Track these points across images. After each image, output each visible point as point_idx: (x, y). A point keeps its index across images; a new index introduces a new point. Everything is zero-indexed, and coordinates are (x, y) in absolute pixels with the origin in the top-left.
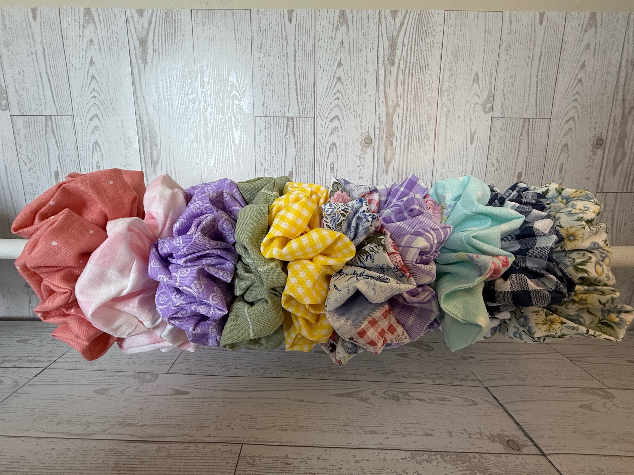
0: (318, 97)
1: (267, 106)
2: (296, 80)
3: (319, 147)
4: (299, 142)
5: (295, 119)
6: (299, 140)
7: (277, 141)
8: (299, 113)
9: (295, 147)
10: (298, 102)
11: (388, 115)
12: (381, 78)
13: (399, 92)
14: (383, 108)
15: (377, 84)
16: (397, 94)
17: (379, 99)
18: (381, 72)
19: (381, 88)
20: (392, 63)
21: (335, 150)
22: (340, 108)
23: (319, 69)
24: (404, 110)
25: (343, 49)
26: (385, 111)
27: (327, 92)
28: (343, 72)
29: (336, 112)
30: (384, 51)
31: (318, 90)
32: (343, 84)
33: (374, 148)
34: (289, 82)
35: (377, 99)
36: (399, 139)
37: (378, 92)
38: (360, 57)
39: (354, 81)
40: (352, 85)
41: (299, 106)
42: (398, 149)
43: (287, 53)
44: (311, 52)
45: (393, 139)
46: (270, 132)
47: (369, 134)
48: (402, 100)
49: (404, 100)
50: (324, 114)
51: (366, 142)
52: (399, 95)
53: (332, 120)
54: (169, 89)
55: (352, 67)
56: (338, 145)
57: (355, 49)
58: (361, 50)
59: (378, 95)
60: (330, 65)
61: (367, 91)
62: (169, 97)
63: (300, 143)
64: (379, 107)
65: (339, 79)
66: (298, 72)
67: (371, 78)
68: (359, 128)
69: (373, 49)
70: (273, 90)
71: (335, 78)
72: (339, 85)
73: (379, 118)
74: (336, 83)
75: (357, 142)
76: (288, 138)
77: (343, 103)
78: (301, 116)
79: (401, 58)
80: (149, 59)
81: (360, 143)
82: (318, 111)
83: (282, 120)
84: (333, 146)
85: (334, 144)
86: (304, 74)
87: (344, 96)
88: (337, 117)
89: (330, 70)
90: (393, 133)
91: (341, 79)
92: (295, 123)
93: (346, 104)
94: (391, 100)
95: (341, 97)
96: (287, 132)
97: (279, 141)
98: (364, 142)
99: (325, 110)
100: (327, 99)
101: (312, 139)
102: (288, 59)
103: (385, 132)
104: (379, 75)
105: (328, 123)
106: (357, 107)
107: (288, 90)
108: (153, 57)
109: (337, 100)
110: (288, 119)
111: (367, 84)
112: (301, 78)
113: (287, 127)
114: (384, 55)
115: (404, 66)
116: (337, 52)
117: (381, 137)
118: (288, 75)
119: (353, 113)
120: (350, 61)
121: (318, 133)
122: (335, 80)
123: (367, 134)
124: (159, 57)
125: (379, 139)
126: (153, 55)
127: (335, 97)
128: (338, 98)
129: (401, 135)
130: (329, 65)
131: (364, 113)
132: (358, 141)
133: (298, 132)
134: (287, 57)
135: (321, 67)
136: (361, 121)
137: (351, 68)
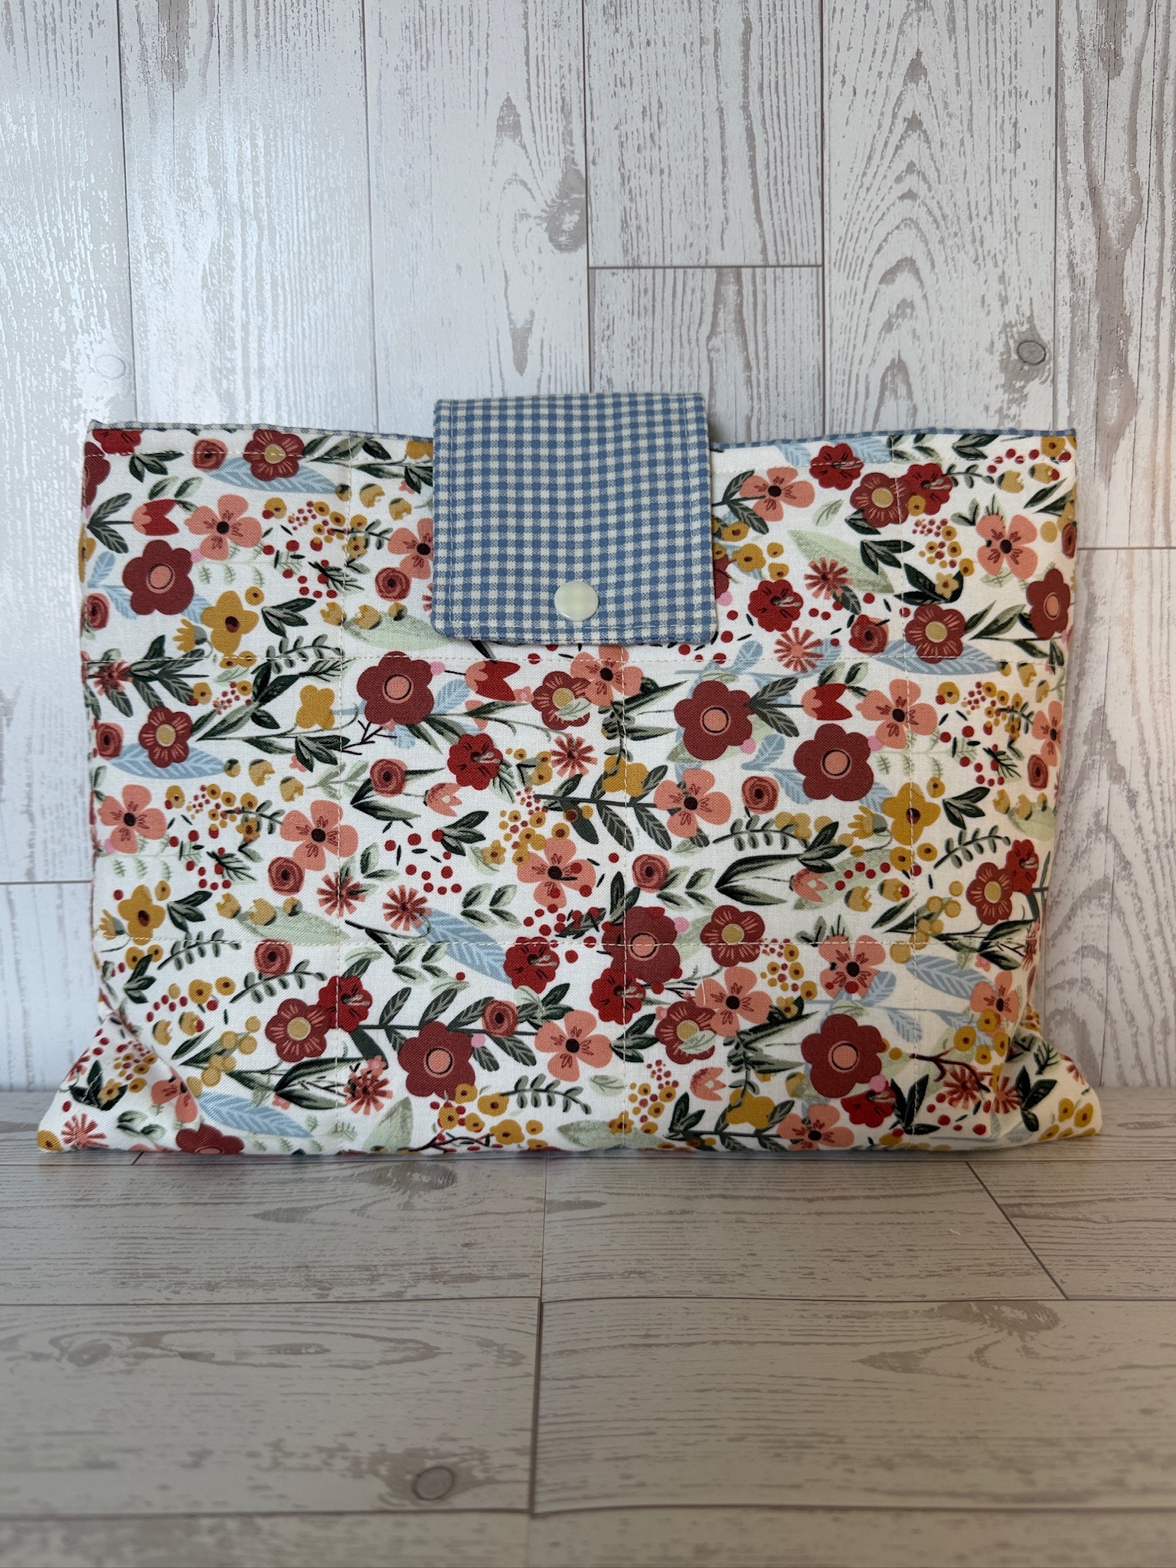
0: (837, 189)
1: (639, 228)
2: (749, 131)
3: (839, 377)
4: (762, 363)
5: (746, 274)
6: (762, 355)
7: (677, 356)
8: (764, 250)
9: (749, 381)
10: (758, 211)
11: (1103, 251)
12: (1074, 117)
13: (1142, 168)
14: (1084, 230)
15: (1059, 141)
16: (1136, 178)
17: (1068, 195)
18: (1073, 95)
19: (1075, 152)
20: (1112, 63)
21: (902, 390)
22: (919, 229)
23: (837, 88)
24: (1163, 234)
25: (925, 14)
26: (1094, 239)
27: (870, 173)
28: (929, 96)
29: (905, 244)
30: (1080, 22)
31: (834, 163)
32: (927, 141)
33: (1054, 381)
34: (722, 135)
35: (1060, 194)
36: (1150, 345)
37: (1065, 170)
38: (991, 44)
39: (970, 130)
40: (962, 141)
41: (761, 225)
42: (1146, 385)
43: (716, 33)
44: (809, 29)
45: (1126, 342)
46: (649, 326)
47: (1033, 328)
48: (1155, 199)
49: (1163, 197)
50: (860, 251)
51: (1025, 355)
52: (1143, 179)
53: (888, 277)
54: (262, 172)
55: (964, 79)
56: (913, 367)
57: (973, 15)
58: (995, 18)
59: (1064, 178)
60: (880, 74)
61: (1020, 168)
62: (263, 201)
63: (767, 365)
64: (1071, 225)
65: (914, 123)
66: (758, 100)
67: (1037, 120)
68: (996, 305)
69: (1039, 14)
70: (664, 165)
71: (899, 122)
72: (913, 147)
73: (1071, 266)
74: (902, 138)
75: (987, 356)
76: (722, 346)
77: (930, 212)
78: (772, 260)
79: (1143, 44)
80: (191, 64)
81: (1002, 361)
82: (835, 239)
83: (695, 279)
84: (894, 376)
85: (898, 367)
86: (782, 104)
87: (935, 185)
88: (907, 264)
89: (881, 91)
90: (1127, 319)
91: (920, 123)
92: (747, 288)
93: (944, 217)
94: (1113, 199)
95: (922, 189)
96: (714, 324)
97: (686, 359)
98: (1015, 356)
99: (864, 239)
100: (869, 198)
101: (813, 350)
102: (723, 52)
103: (1094, 317)
104: (1064, 106)
105: (873, 285)
106: (987, 226)
107: (720, 167)
108: (207, 56)
109: (907, 202)
110: (720, 276)
111: (1021, 140)
112: (768, 121)
113: (716, 305)
114: (1081, 36)
115: (1158, 73)
116: (906, 27)
117: (1078, 335)
118: (721, 110)
119: (969, 247)
120: (956, 55)
121: (836, 324)
122: (900, 127)
123: (1026, 326)
124: (231, 55)
125: (1072, 343)
126: (209, 48)
127: (902, 188)
128: (910, 195)
129: (1158, 329)
130: (875, 71)
131: (1012, 249)
132: (992, 353)
133: (759, 324)
134: (717, 45)
135: (843, 82)
136: (1002, 278)
137: (958, 84)
